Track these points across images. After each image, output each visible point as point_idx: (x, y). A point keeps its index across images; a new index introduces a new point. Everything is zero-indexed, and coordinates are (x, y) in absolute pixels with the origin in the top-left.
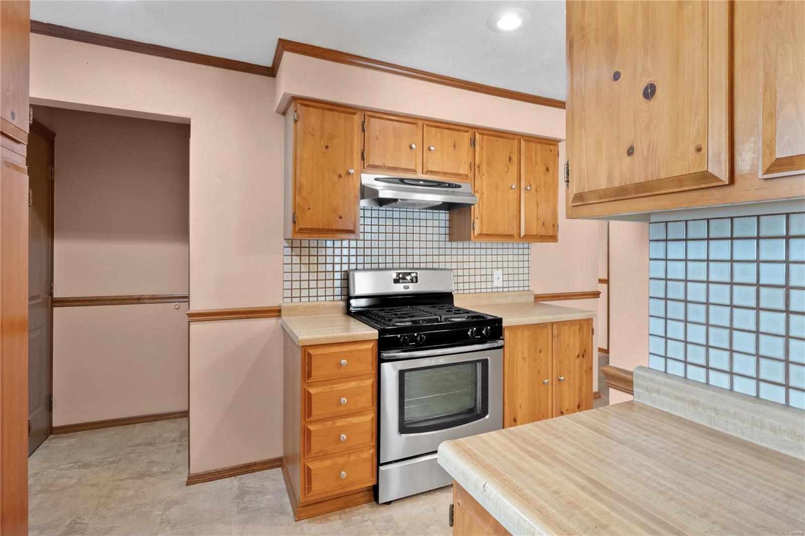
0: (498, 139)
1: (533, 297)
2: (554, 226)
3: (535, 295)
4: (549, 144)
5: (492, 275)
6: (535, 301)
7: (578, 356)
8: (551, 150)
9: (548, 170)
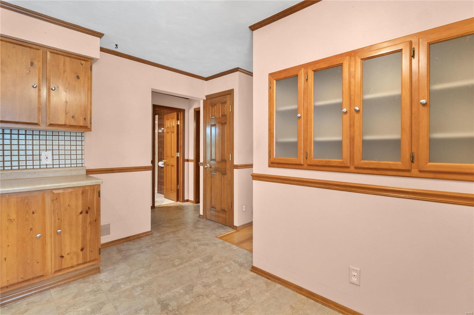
0: (15, 45)
1: (85, 171)
2: (85, 119)
3: (86, 170)
4: (80, 59)
5: (40, 155)
6: (87, 174)
7: (81, 213)
8: (82, 64)
9: (78, 77)
